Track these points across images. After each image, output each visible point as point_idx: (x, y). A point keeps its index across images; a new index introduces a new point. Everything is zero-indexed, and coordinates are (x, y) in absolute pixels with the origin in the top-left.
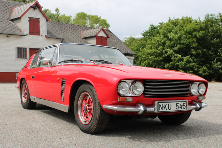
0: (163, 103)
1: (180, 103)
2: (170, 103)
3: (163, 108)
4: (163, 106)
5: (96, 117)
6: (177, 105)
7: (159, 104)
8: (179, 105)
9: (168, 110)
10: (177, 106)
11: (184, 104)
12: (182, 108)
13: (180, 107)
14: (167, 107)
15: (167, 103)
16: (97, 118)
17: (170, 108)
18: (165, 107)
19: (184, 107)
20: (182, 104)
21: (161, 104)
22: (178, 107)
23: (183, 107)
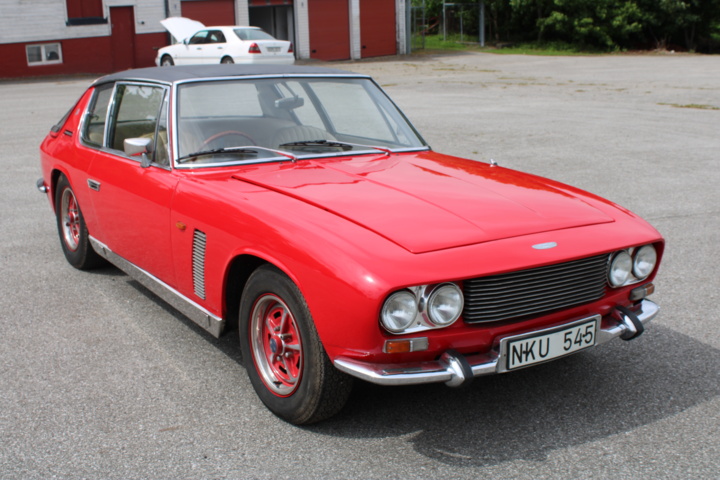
0: (524, 342)
1: (574, 330)
2: (544, 338)
3: (524, 356)
4: (524, 349)
5: (313, 386)
6: (568, 337)
7: (512, 345)
8: (572, 337)
9: (538, 359)
10: (566, 341)
11: (589, 330)
12: (583, 343)
13: (576, 342)
14: (536, 350)
15: (537, 339)
16: (317, 388)
17: (543, 353)
18: (531, 351)
19: (588, 337)
20: (583, 332)
21: (517, 345)
22: (568, 342)
23: (583, 339)
